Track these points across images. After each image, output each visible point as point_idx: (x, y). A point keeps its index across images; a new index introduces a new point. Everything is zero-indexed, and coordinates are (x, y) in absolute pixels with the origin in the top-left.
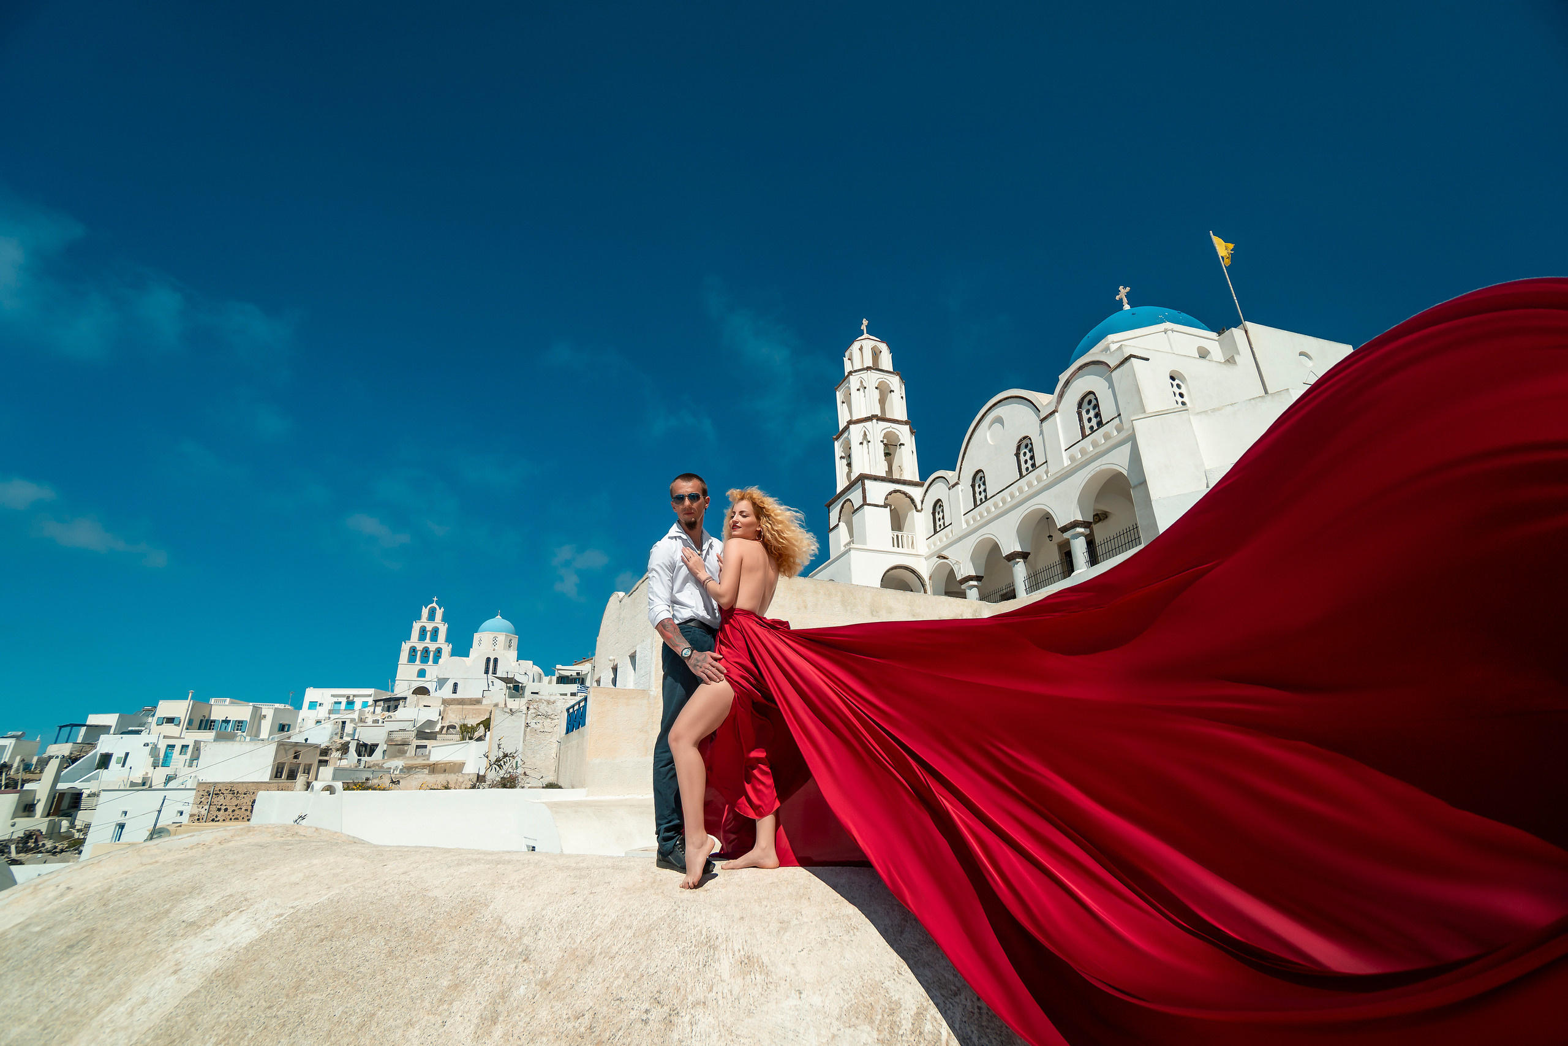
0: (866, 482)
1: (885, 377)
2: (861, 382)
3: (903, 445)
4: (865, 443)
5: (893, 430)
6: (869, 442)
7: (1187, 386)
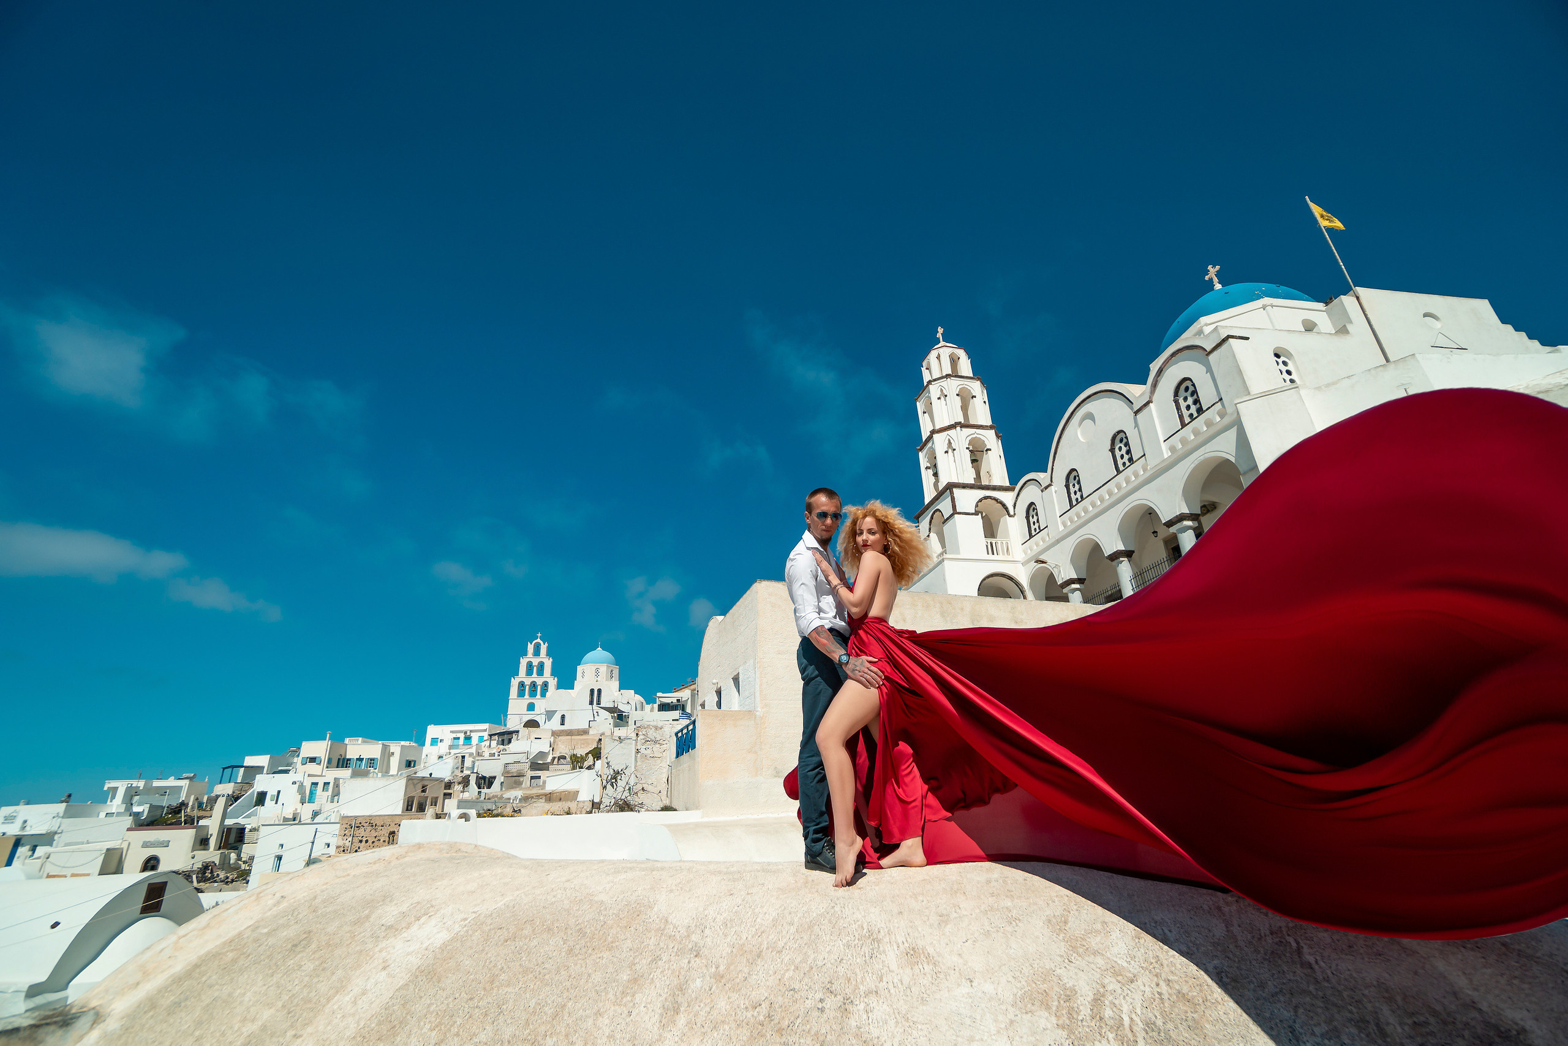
0: (955, 490)
1: (966, 383)
2: (942, 390)
3: (990, 450)
4: (950, 451)
5: (978, 436)
6: (954, 450)
7: (1295, 363)
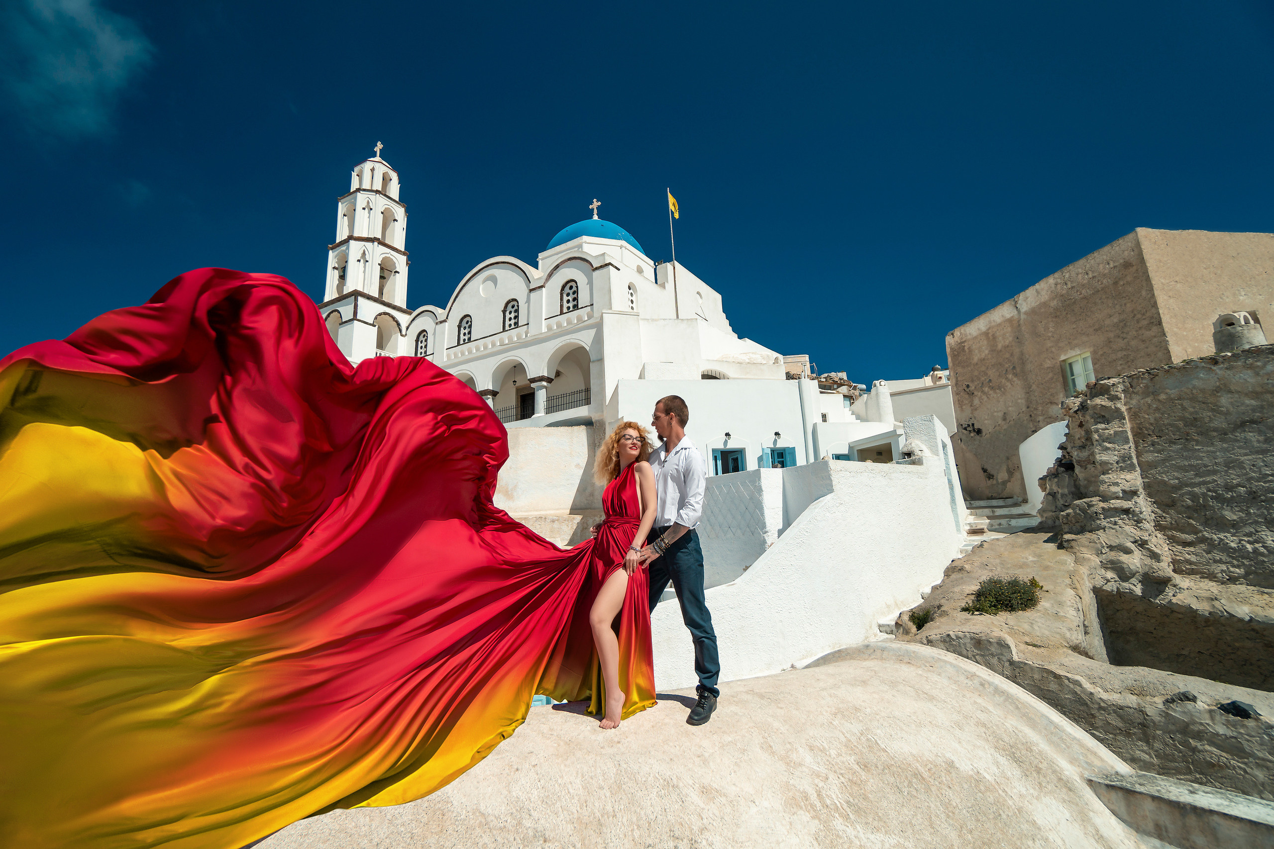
0: (360, 298)
1: (392, 205)
2: (368, 202)
3: (398, 273)
4: (362, 261)
5: (391, 257)
6: (367, 261)
7: (637, 296)
